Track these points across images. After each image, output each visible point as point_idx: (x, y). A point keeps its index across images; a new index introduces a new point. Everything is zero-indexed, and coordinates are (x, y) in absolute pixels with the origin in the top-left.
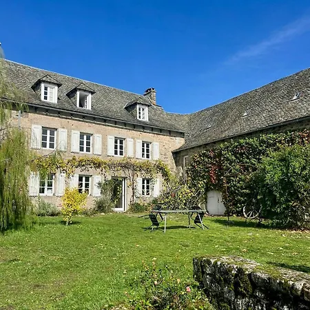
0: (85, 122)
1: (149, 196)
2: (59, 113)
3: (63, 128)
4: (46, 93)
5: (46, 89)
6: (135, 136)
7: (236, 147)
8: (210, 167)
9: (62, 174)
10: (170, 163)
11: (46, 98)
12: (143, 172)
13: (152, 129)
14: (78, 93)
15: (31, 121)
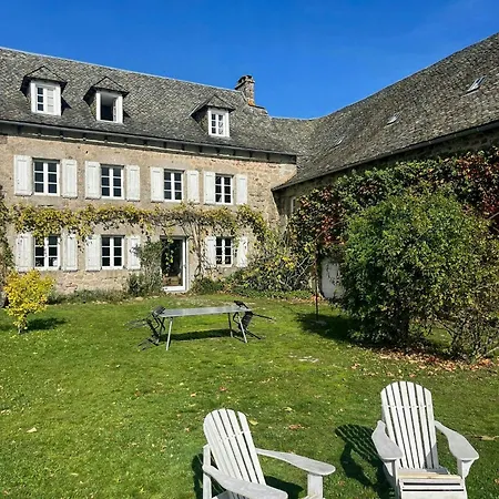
0: (108, 145)
1: (230, 266)
2: (61, 133)
3: (70, 158)
4: (40, 99)
5: (40, 91)
6: (203, 165)
7: (360, 184)
8: (324, 219)
9: (72, 235)
10: (267, 210)
11: (40, 107)
12: (218, 226)
13: (235, 152)
14: (98, 95)
15: (13, 150)
